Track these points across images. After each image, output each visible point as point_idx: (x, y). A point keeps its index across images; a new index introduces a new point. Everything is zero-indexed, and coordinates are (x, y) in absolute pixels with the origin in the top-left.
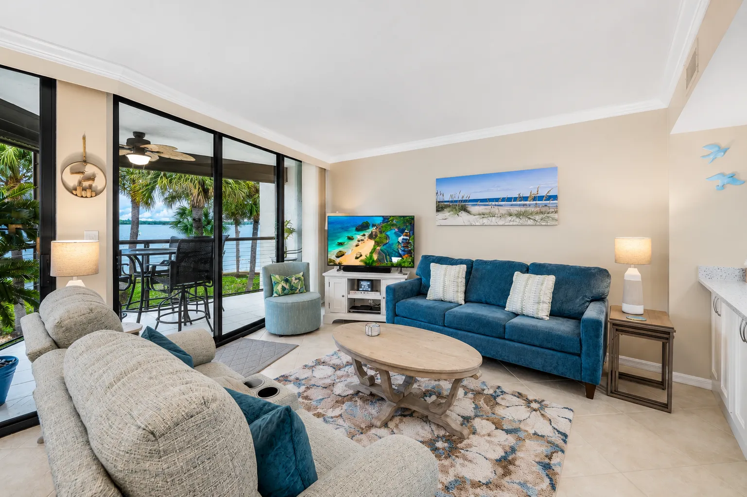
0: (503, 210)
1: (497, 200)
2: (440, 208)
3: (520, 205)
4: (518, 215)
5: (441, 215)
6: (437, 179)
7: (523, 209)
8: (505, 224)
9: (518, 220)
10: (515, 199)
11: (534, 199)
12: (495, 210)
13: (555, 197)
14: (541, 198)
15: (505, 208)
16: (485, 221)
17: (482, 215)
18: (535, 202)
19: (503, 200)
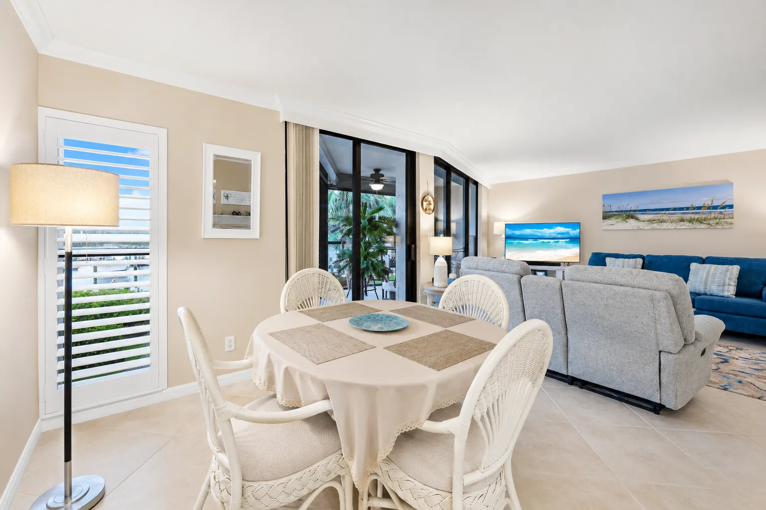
0: (675, 217)
1: (668, 209)
2: (606, 216)
3: (692, 213)
4: (691, 221)
5: (608, 222)
6: (603, 195)
7: (697, 216)
8: (677, 228)
9: (691, 225)
10: (687, 209)
11: (709, 208)
12: (665, 217)
13: (731, 207)
14: (715, 208)
15: (677, 216)
16: (655, 225)
17: (651, 221)
18: (709, 210)
19: (675, 209)
